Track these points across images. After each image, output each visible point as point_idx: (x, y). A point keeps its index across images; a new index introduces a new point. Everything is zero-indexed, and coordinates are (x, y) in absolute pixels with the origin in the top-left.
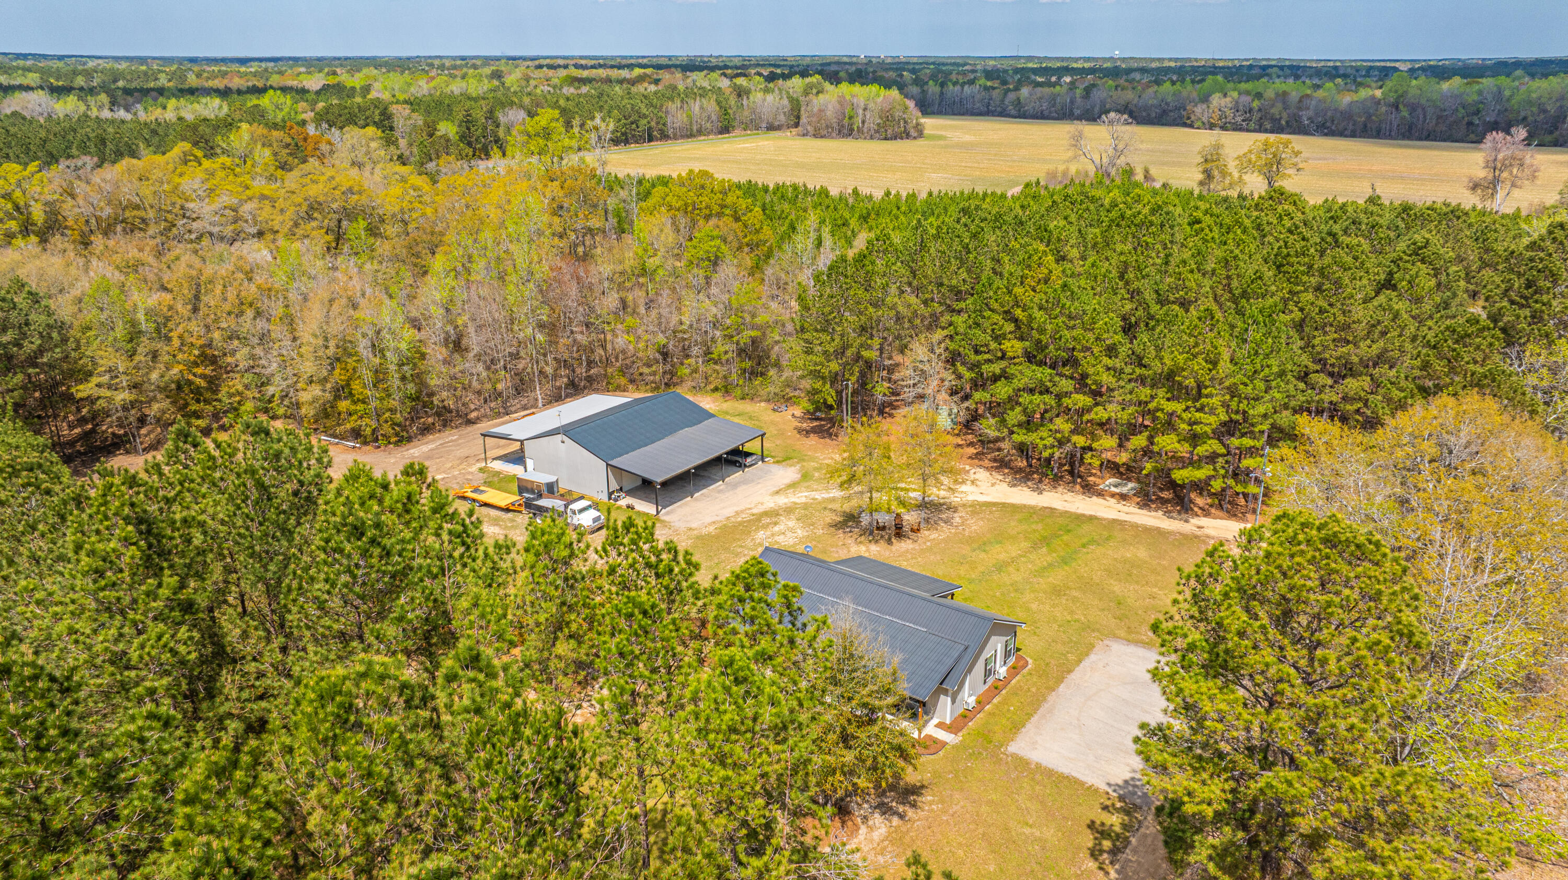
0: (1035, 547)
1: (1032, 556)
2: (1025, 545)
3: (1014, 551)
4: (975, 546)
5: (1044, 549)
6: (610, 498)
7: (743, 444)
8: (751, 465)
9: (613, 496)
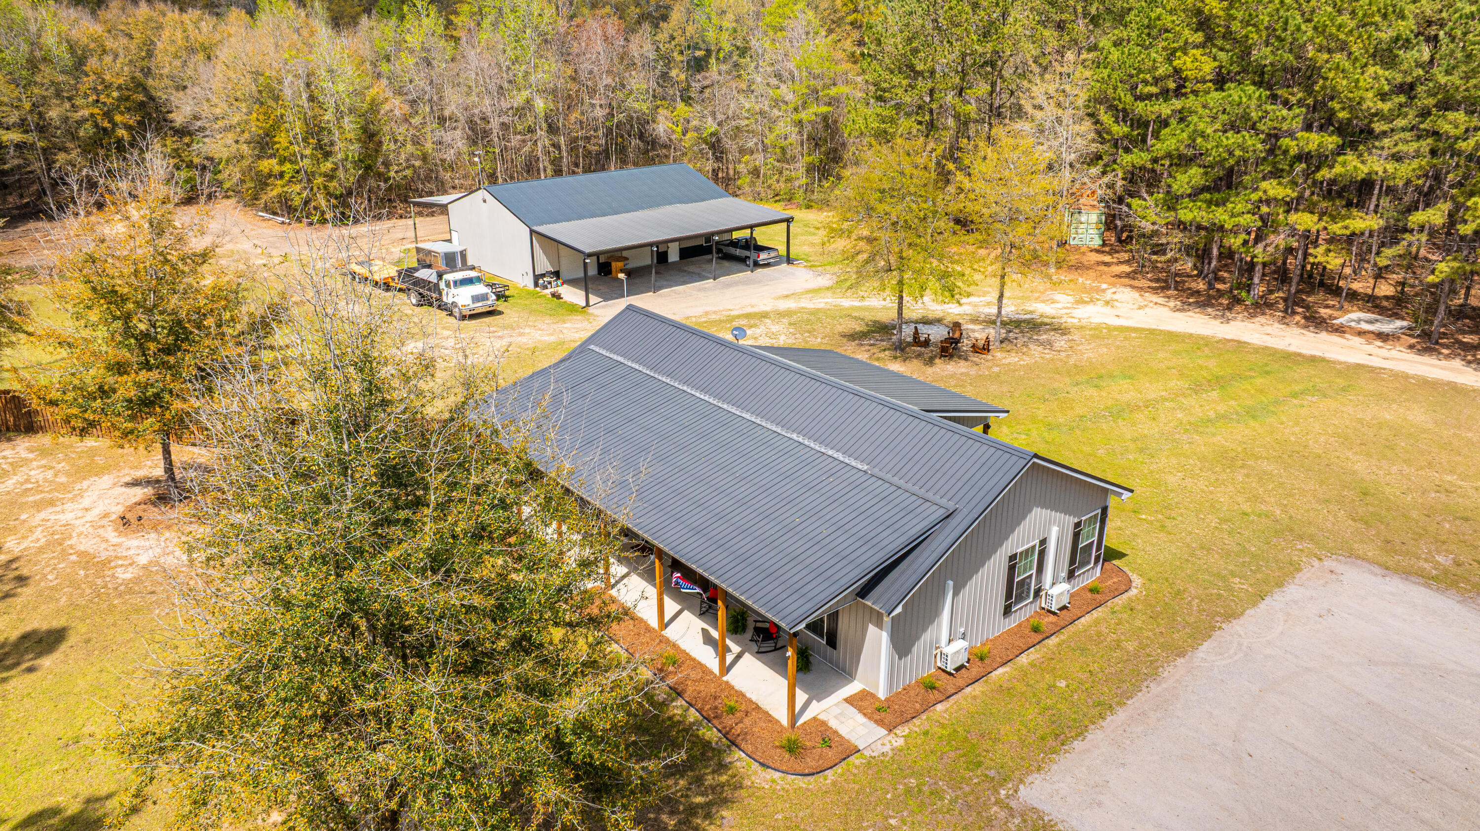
0: (1197, 388)
1: (1190, 401)
2: (1176, 384)
3: (1153, 390)
4: (1083, 378)
5: (1214, 394)
6: (536, 285)
7: (752, 227)
8: (768, 265)
9: (541, 281)
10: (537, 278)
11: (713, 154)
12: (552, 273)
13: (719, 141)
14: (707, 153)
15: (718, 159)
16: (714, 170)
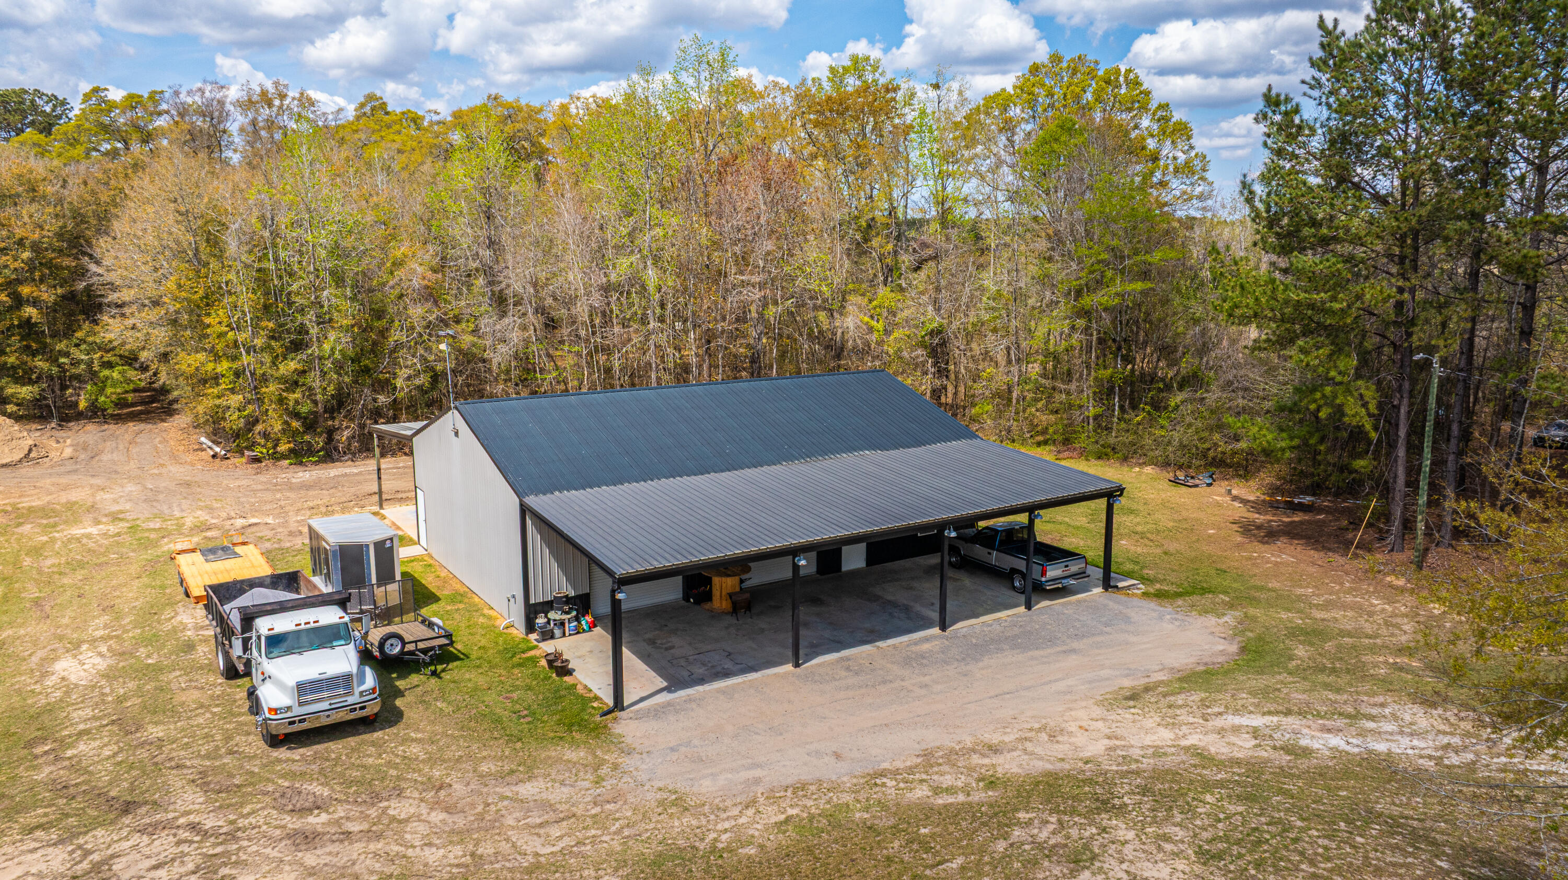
6: (530, 627)
7: (1031, 509)
8: (1062, 592)
9: (541, 620)
10: (532, 611)
11: (935, 364)
12: (568, 600)
13: (943, 343)
14: (924, 364)
15: (942, 372)
16: (934, 391)
